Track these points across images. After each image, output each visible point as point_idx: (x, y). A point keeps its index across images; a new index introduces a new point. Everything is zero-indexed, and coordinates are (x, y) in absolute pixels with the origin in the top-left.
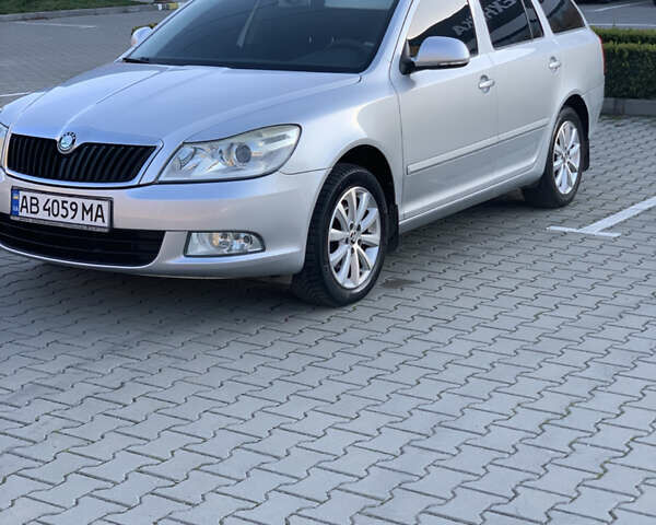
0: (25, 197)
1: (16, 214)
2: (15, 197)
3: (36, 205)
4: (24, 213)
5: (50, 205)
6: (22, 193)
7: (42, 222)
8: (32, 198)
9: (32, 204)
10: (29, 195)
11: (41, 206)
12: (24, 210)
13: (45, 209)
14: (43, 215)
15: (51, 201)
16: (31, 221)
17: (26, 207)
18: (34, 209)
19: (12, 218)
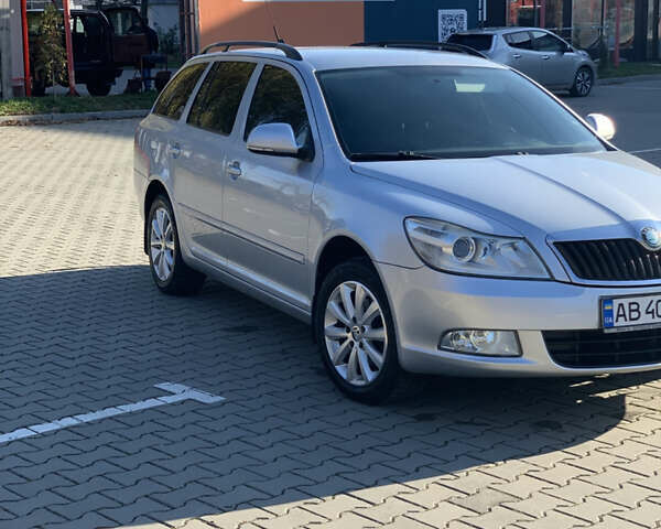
0: (621, 305)
1: (611, 326)
2: (608, 308)
3: (637, 310)
4: (622, 323)
5: (653, 306)
6: (616, 302)
7: (646, 327)
8: (630, 304)
9: (631, 311)
10: (626, 302)
11: (642, 310)
12: (621, 319)
13: (647, 313)
14: (646, 319)
15: (654, 303)
16: (632, 329)
17: (624, 315)
18: (635, 315)
19: (606, 331)
